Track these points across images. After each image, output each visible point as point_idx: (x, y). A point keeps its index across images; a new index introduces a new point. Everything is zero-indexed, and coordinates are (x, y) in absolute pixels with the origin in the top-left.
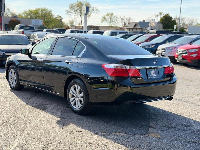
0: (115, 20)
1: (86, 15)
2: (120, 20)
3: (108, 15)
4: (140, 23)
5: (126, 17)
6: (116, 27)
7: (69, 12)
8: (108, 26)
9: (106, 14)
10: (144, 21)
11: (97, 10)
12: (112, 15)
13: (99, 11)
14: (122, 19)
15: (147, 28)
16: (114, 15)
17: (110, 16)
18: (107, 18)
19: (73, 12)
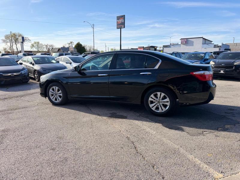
0: (41, 47)
1: (22, 42)
2: (45, 47)
3: (35, 43)
4: (62, 48)
5: (49, 45)
6: (43, 52)
7: (5, 41)
8: (37, 50)
9: (33, 43)
10: (64, 47)
11: (29, 39)
12: (38, 43)
13: (30, 40)
14: (46, 46)
15: (68, 51)
16: (40, 43)
17: (37, 44)
18: (35, 45)
19: (8, 40)
